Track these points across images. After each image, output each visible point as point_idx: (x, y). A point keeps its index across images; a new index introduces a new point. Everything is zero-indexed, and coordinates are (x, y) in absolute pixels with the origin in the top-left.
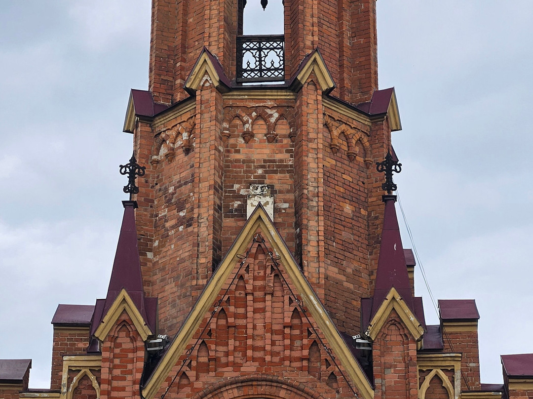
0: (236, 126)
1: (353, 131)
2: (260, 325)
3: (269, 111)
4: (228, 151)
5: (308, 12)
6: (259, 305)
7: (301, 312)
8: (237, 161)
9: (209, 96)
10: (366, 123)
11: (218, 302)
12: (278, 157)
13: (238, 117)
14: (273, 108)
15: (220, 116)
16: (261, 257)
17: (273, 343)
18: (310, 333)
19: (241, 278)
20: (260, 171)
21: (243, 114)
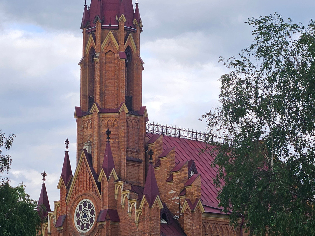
0: (85, 126)
1: (113, 118)
2: (85, 180)
4: (83, 133)
6: (84, 175)
10: (117, 114)
12: (92, 133)
15: (81, 124)
17: (87, 185)
18: (92, 181)
20: (89, 137)
21: (85, 122)
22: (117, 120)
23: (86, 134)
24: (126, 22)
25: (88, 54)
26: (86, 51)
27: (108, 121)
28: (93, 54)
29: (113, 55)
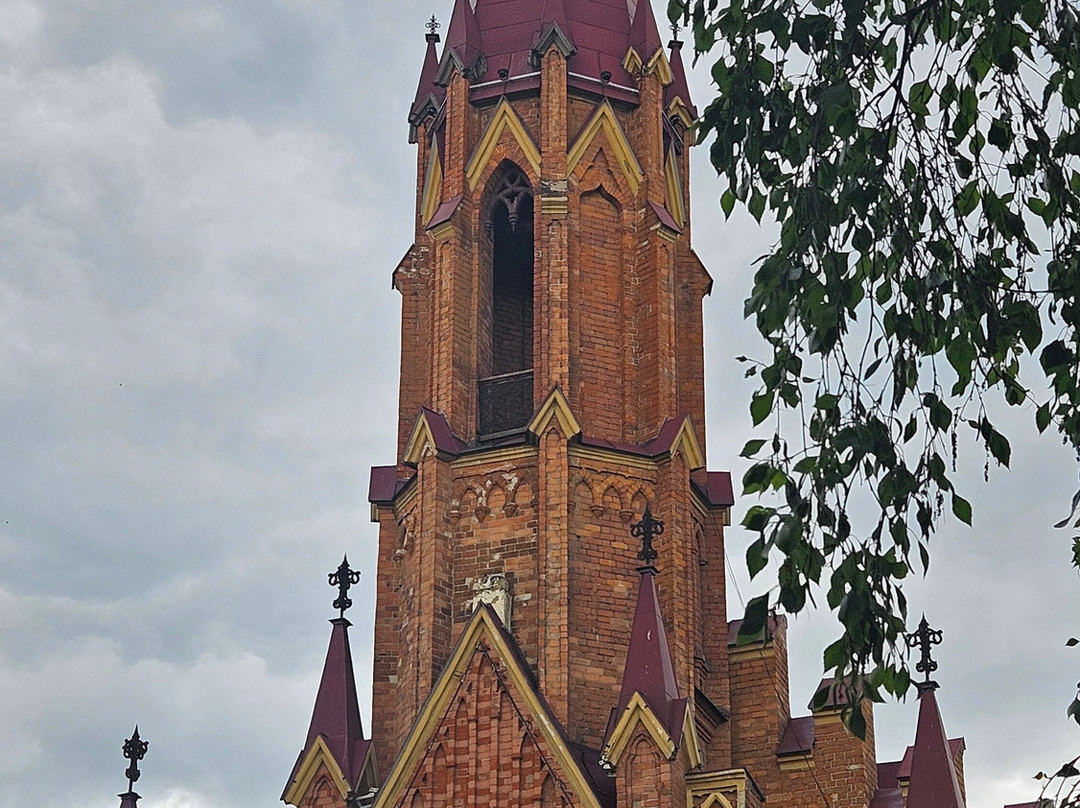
0: (468, 502)
1: (629, 482)
2: (485, 760)
3: (507, 476)
4: (459, 536)
5: (556, 336)
6: (483, 734)
7: (532, 737)
8: (471, 547)
9: (431, 467)
10: (650, 468)
11: (435, 736)
12: (519, 534)
13: (470, 489)
14: (511, 471)
15: (445, 493)
16: (487, 670)
17: (500, 783)
18: (543, 764)
19: (462, 700)
20: (497, 557)
21: (475, 486)
22: (649, 491)
23: (474, 541)
24: (670, 85)
25: (475, 190)
26: (468, 176)
27: (606, 487)
28: (500, 196)
29: (611, 212)
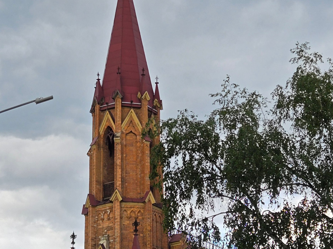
0: (99, 217)
1: (137, 209)
3: (108, 210)
4: (98, 226)
5: (118, 174)
9: (90, 209)
10: (142, 205)
14: (108, 209)
15: (94, 215)
20: (106, 231)
21: (101, 213)
22: (142, 211)
23: (101, 227)
24: (149, 100)
25: (102, 134)
26: (100, 131)
27: (131, 211)
28: (108, 135)
29: (135, 137)
